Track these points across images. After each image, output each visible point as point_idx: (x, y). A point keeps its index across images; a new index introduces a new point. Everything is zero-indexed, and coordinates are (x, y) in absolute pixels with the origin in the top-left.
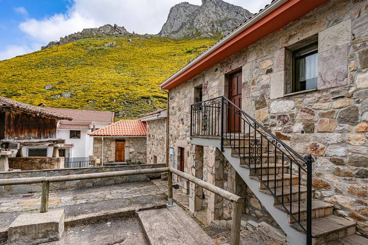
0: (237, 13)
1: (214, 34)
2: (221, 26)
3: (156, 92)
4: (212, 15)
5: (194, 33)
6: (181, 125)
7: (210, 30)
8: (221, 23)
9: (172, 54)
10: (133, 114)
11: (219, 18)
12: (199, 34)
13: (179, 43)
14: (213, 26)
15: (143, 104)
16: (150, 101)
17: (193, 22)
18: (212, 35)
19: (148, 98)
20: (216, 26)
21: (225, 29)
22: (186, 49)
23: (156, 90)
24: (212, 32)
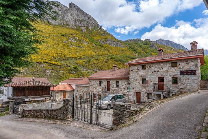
0: (89, 18)
1: (76, 27)
2: (80, 23)
3: (45, 59)
4: (75, 16)
5: (65, 23)
6: (95, 89)
7: (74, 24)
8: (81, 21)
9: (52, 35)
10: (31, 72)
11: (79, 19)
12: (68, 25)
13: (55, 28)
14: (76, 22)
15: (37, 67)
16: (42, 65)
17: (64, 16)
18: (75, 27)
19: (41, 63)
20: (77, 23)
21: (83, 25)
22: (61, 33)
23: (45, 58)
24: (75, 26)
